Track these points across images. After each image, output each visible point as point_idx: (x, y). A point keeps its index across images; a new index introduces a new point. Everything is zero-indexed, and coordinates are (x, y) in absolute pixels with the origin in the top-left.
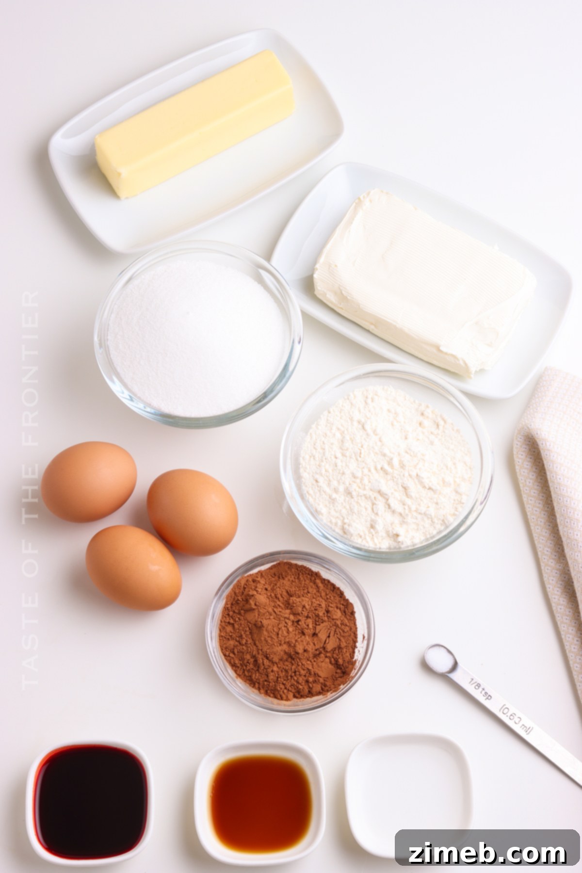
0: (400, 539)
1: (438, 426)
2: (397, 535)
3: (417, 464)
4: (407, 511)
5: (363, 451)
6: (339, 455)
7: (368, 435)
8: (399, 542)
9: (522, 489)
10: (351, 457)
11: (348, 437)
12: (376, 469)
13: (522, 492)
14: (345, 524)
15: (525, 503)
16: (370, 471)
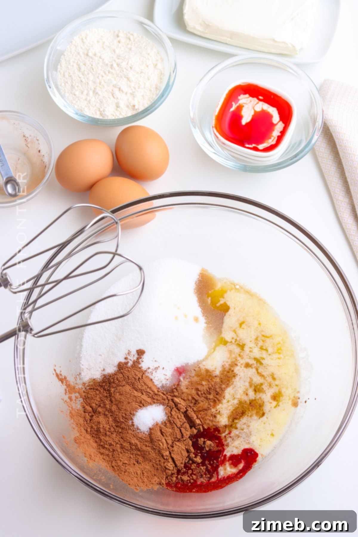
0: (136, 107)
1: (130, 39)
2: (134, 106)
3: (128, 62)
4: (134, 90)
5: (94, 68)
6: (81, 76)
7: (92, 58)
8: (137, 109)
9: (317, 154)
10: (88, 74)
11: (81, 64)
12: (105, 73)
13: (318, 157)
14: (101, 111)
15: (320, 163)
16: (103, 77)
